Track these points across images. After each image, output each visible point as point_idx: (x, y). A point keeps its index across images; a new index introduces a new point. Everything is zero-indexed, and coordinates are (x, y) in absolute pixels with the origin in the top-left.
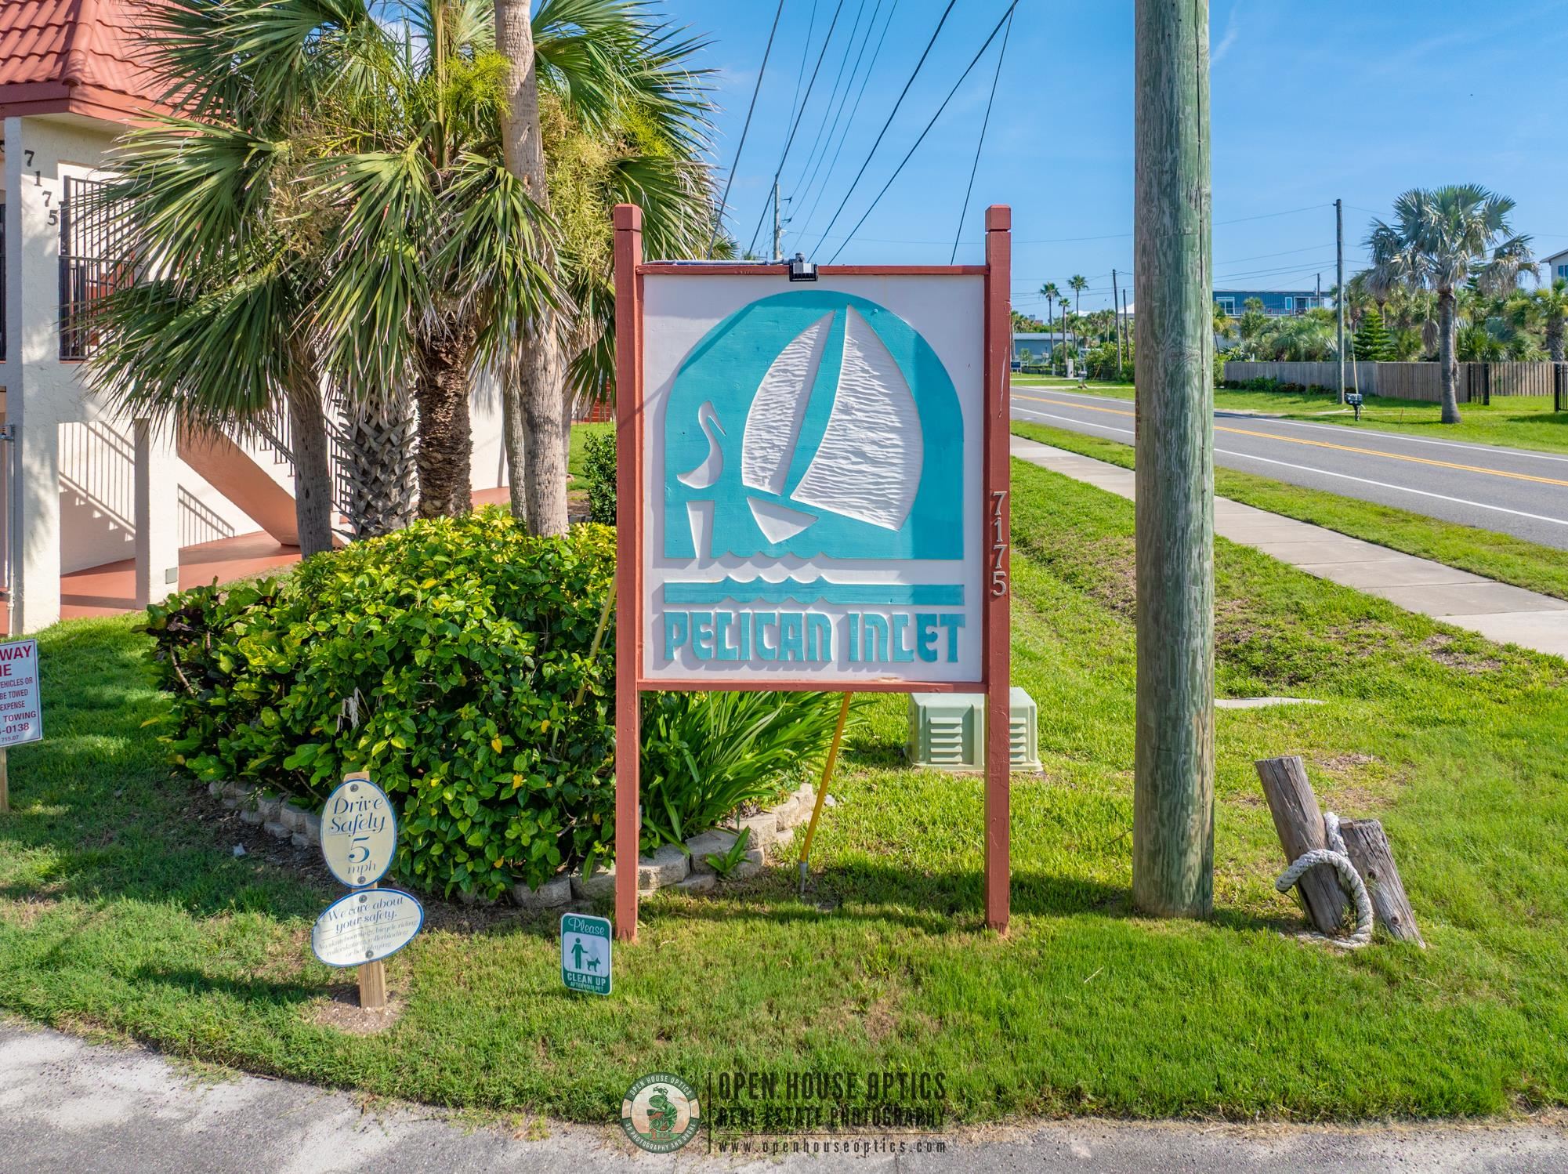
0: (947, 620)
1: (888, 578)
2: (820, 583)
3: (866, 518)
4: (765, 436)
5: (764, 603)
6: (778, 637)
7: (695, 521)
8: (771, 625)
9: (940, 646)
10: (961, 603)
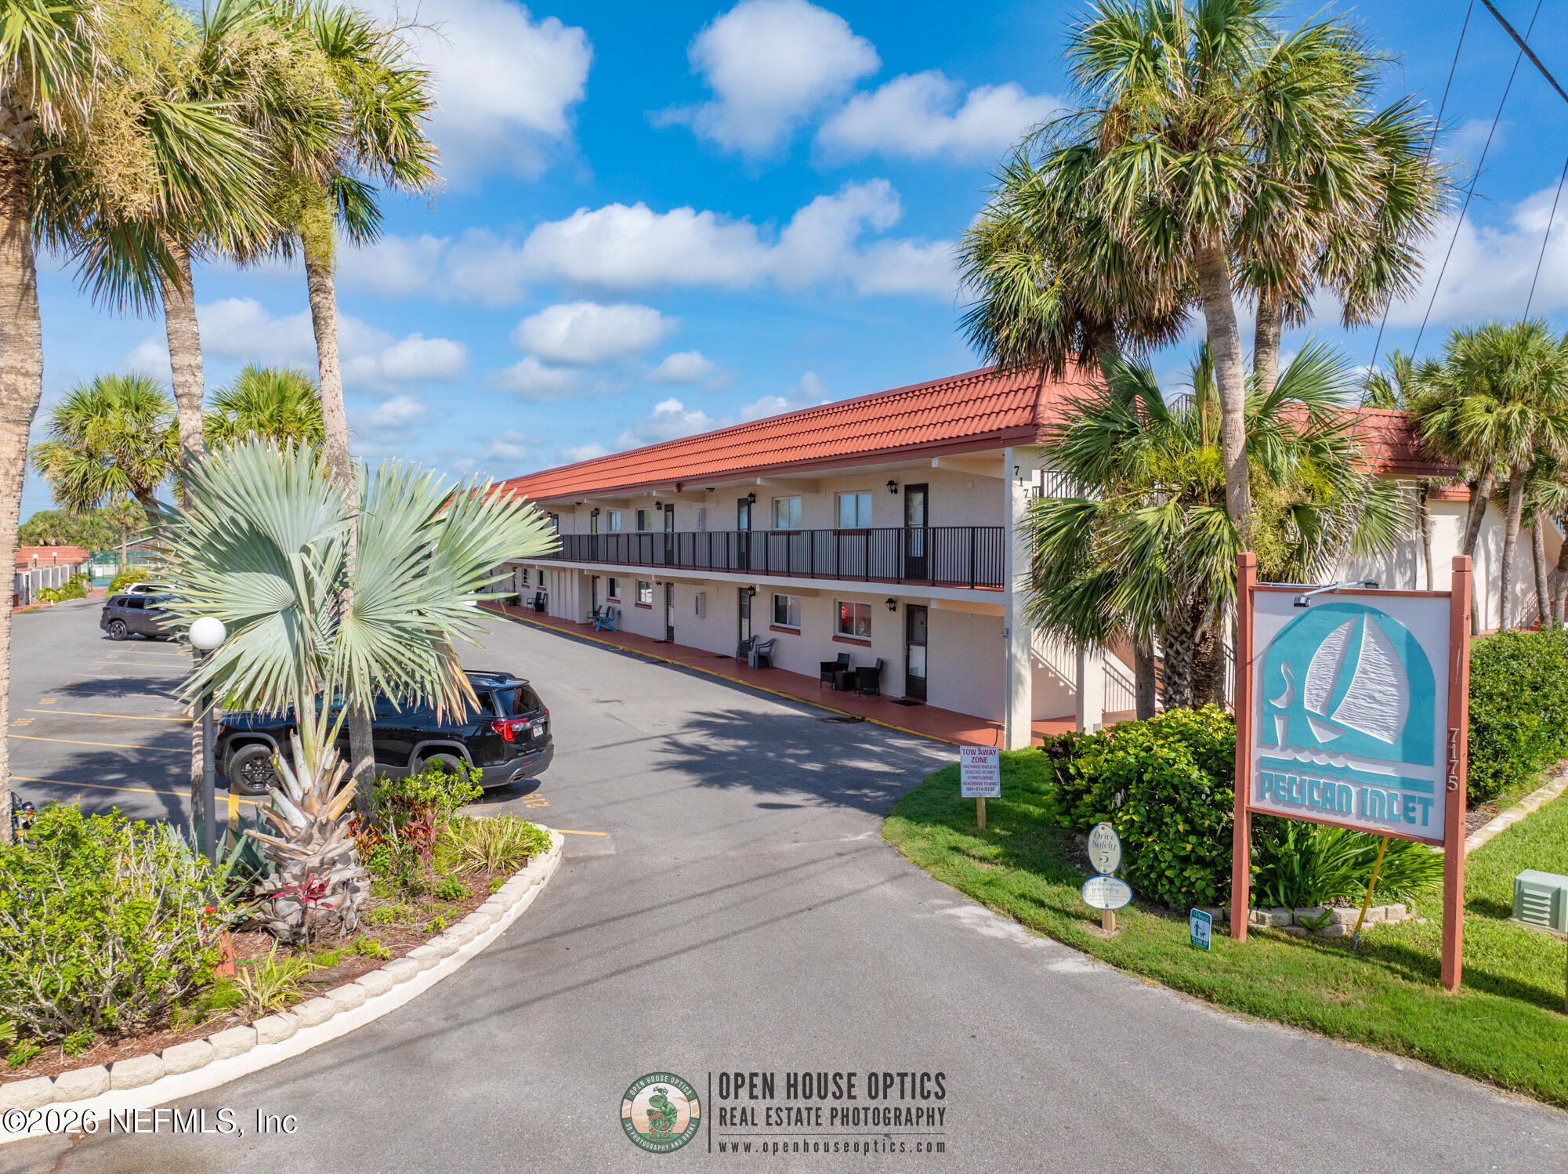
0: (1423, 801)
1: (1388, 771)
2: (1347, 768)
3: (1375, 735)
4: (1318, 682)
5: (1315, 775)
6: (1322, 794)
7: (1279, 726)
8: (1318, 788)
9: (1418, 814)
10: (1432, 792)
